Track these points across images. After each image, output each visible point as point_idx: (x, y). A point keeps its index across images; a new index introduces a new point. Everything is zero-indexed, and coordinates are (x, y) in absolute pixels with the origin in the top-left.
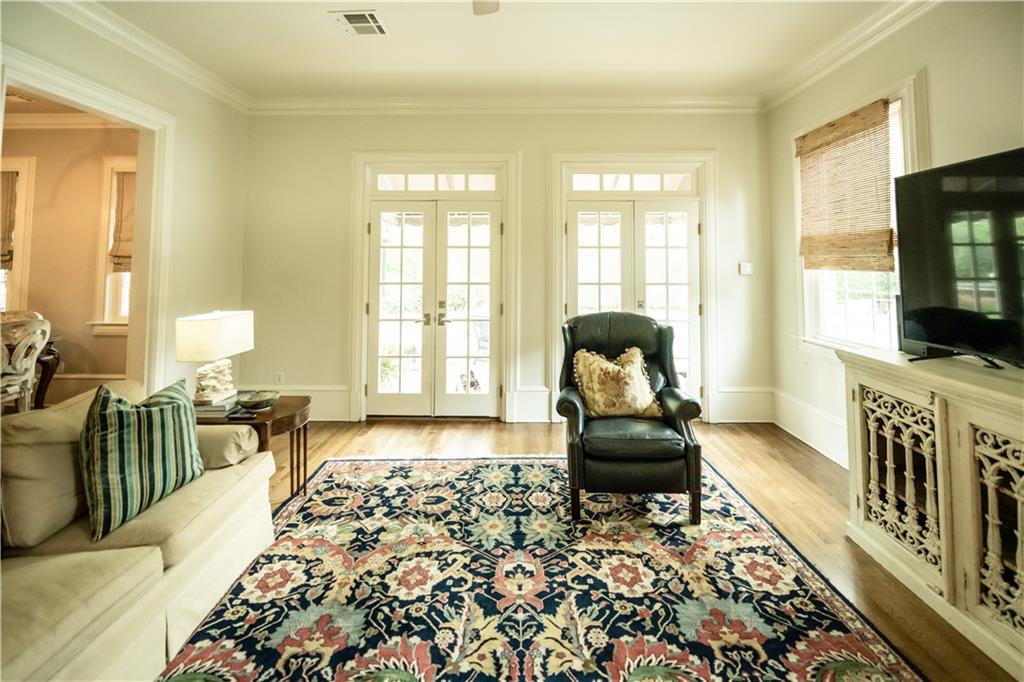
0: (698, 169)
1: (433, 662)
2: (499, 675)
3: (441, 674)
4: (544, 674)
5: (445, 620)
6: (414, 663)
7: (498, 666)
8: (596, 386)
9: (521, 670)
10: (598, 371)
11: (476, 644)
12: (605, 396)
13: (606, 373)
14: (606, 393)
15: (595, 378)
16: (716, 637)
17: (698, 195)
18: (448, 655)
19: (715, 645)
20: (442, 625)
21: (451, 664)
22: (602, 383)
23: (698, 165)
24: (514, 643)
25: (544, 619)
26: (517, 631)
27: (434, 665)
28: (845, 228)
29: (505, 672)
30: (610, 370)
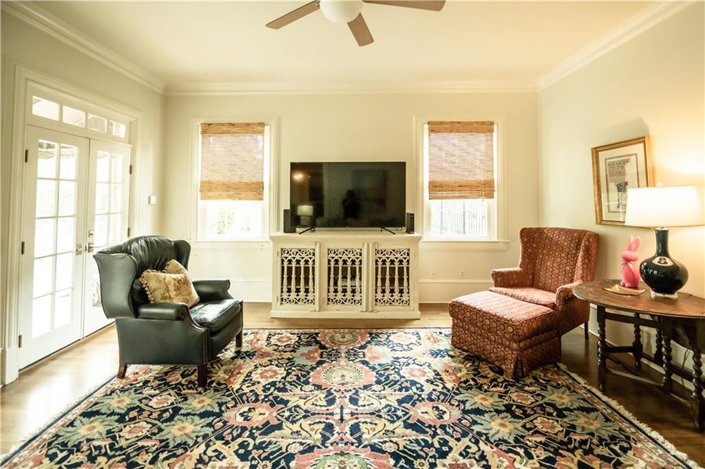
0: (131, 122)
1: (313, 451)
2: (324, 422)
3: (321, 446)
4: (326, 406)
5: (281, 449)
6: (311, 461)
7: (320, 422)
8: (173, 293)
9: (323, 414)
10: (173, 282)
11: (302, 432)
12: (182, 297)
13: (179, 281)
14: (182, 295)
15: (171, 287)
16: (316, 358)
17: (130, 143)
18: (309, 444)
19: (319, 359)
20: (284, 450)
21: (315, 442)
22: (177, 289)
23: (132, 120)
24: (305, 417)
25: (290, 405)
26: (297, 415)
27: (315, 451)
28: (236, 179)
29: (322, 420)
30: (180, 278)
